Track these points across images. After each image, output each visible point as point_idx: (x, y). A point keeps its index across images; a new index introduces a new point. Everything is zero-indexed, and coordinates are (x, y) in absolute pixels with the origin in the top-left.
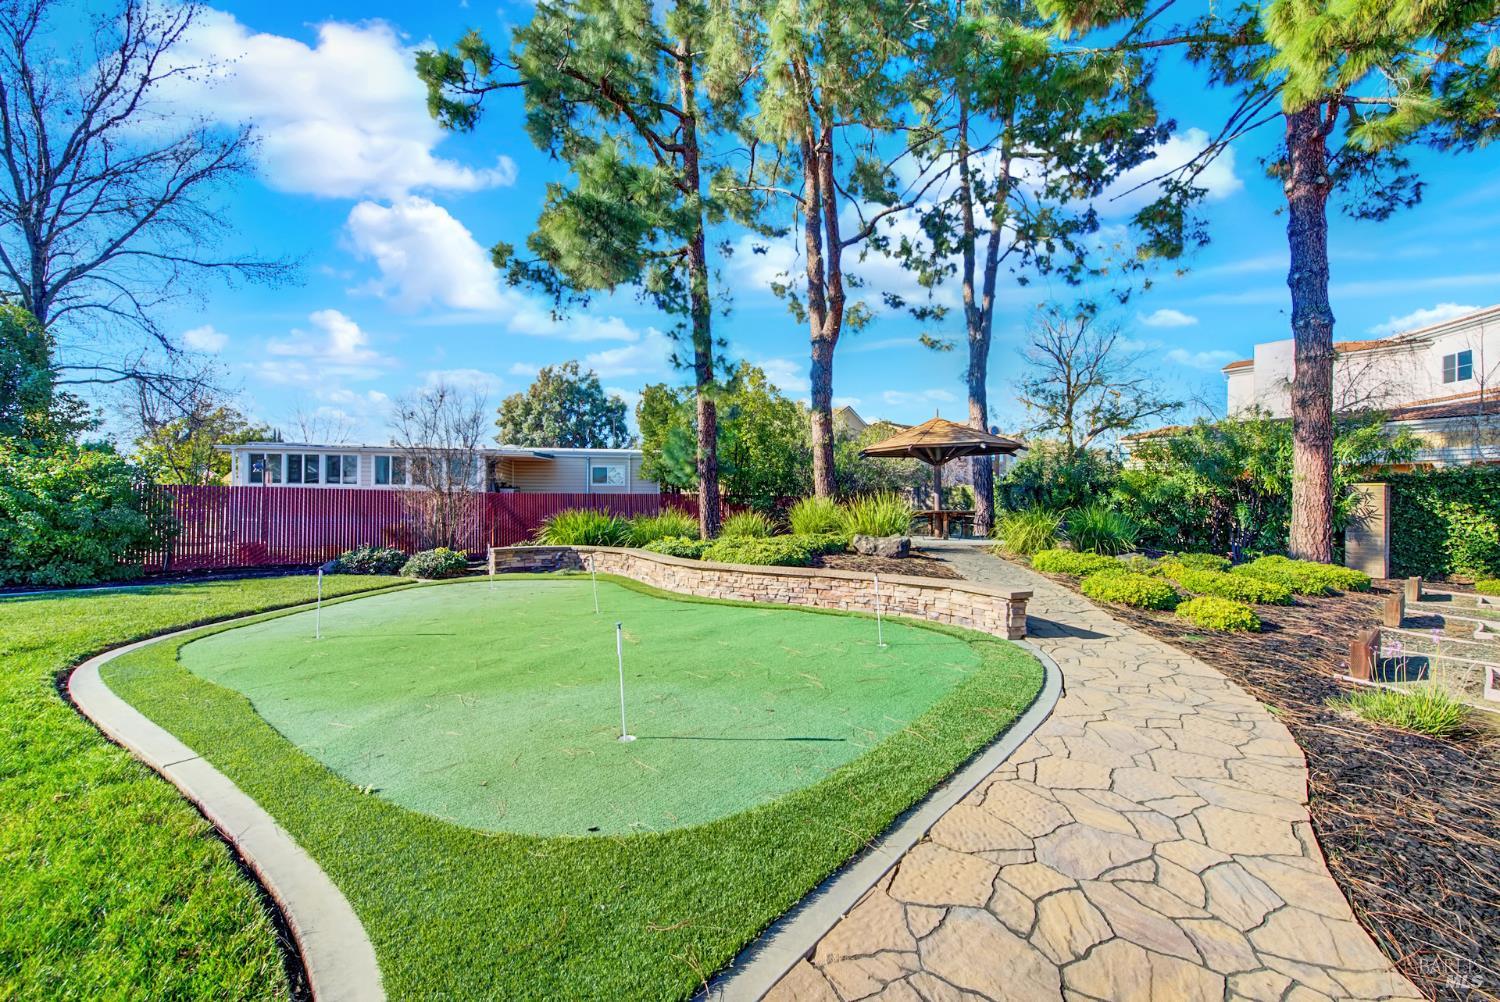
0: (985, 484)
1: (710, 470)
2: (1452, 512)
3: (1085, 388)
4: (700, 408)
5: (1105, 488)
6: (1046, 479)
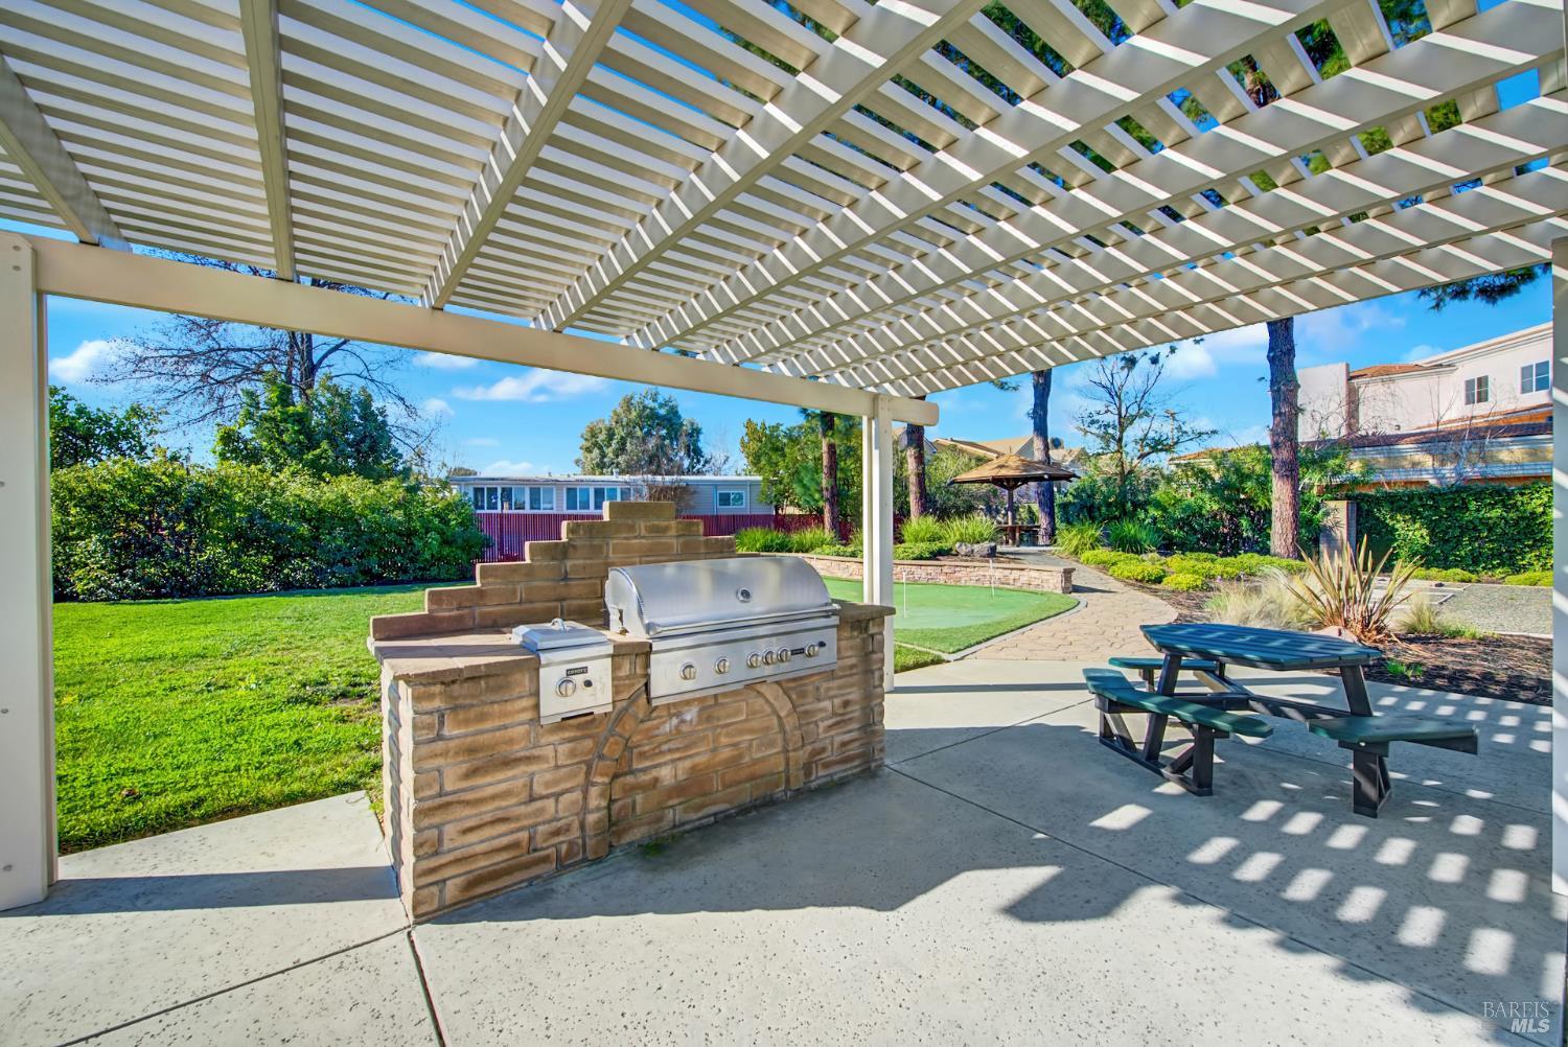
0: (1048, 503)
1: (833, 496)
2: (1398, 522)
3: (1132, 419)
4: (825, 448)
5: (1143, 505)
6: (1098, 499)
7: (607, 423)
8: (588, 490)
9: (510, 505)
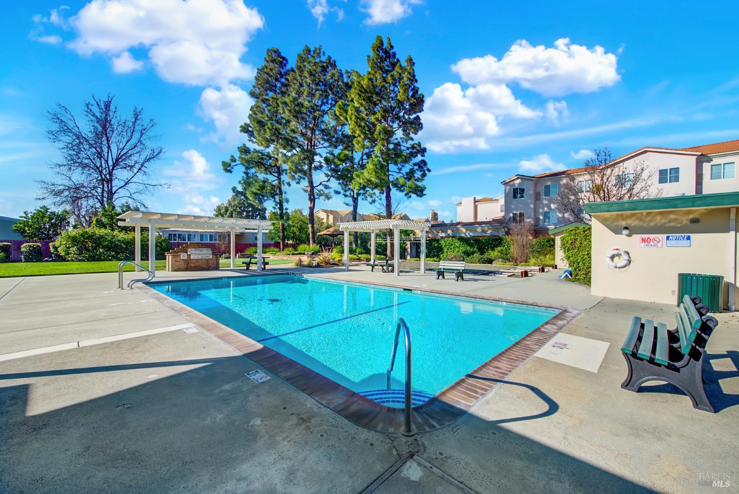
4: (281, 224)
7: (225, 205)
8: (207, 235)
9: (181, 239)
